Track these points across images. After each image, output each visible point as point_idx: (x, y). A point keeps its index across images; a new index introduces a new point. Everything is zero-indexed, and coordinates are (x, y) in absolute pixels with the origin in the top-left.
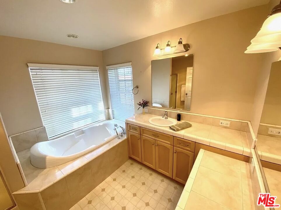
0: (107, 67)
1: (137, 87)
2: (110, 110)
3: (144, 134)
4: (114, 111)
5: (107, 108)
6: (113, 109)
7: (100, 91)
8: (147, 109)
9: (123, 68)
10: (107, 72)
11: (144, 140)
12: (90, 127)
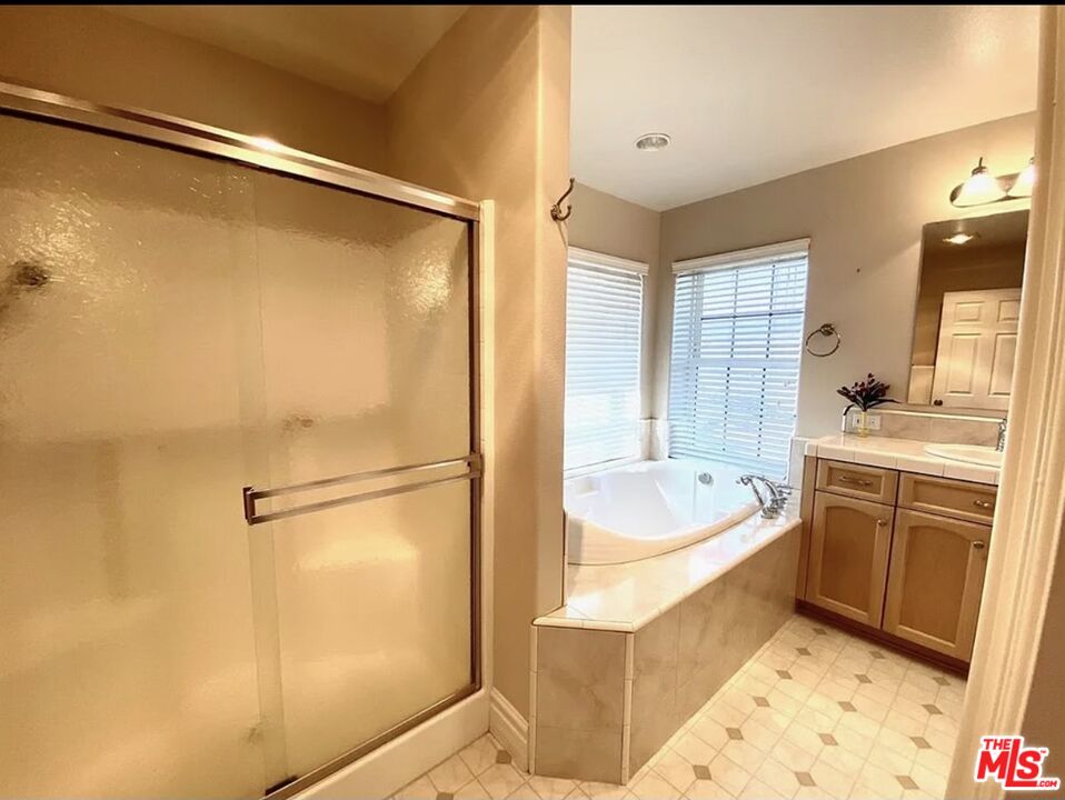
0: (676, 266)
1: (828, 330)
2: (661, 426)
3: (916, 503)
4: (675, 429)
5: (647, 416)
6: (674, 423)
7: (637, 351)
8: (879, 417)
9: (766, 263)
10: (674, 282)
11: (914, 530)
12: (614, 470)
